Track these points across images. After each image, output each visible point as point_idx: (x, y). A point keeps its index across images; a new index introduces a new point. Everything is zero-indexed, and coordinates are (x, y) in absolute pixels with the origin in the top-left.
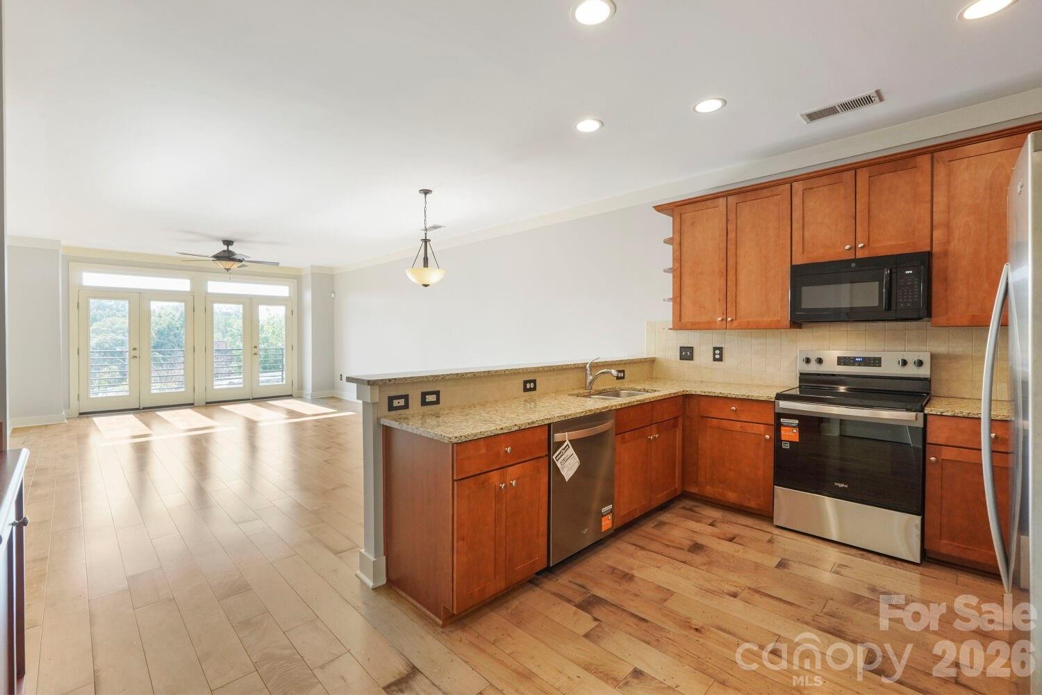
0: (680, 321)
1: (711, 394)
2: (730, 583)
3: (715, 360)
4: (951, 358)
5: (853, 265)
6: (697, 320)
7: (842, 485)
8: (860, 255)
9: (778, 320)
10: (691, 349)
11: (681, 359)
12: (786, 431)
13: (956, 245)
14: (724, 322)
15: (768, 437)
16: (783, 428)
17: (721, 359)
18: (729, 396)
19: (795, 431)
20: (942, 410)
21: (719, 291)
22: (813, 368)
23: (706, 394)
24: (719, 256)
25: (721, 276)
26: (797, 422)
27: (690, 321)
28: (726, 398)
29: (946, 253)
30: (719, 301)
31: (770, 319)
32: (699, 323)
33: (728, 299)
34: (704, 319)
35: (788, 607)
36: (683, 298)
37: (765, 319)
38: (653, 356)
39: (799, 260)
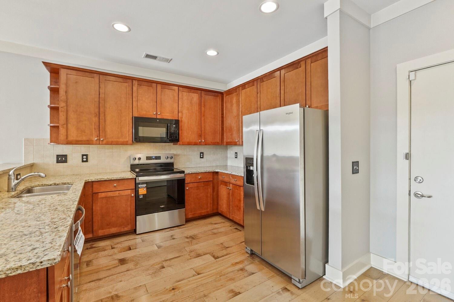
0: (67, 139)
1: (102, 180)
2: (155, 264)
3: (83, 161)
4: (176, 155)
5: (158, 121)
6: (80, 139)
7: (163, 206)
8: (159, 117)
9: (127, 141)
10: (65, 156)
11: (57, 162)
12: (141, 190)
13: (184, 119)
14: (98, 141)
15: (133, 195)
16: (139, 189)
17: (87, 161)
18: (113, 179)
19: (145, 189)
20: (189, 172)
21: (95, 124)
22: (137, 162)
23: (98, 180)
24: (95, 105)
25: (96, 116)
26: (145, 185)
27: (74, 139)
28: (111, 180)
29: (182, 121)
30: (95, 129)
31: (123, 140)
32: (81, 141)
33: (101, 128)
34: (84, 138)
35: (179, 258)
36: (69, 125)
37: (120, 140)
38: (32, 162)
39: (136, 115)
